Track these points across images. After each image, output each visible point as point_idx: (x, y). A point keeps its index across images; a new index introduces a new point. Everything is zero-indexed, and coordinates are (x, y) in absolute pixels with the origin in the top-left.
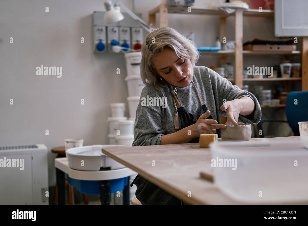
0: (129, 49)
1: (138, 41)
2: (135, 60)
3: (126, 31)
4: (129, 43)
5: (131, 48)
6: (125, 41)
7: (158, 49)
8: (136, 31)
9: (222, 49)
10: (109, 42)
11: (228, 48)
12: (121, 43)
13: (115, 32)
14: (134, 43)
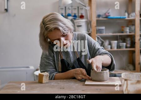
0: (77, 18)
1: (82, 14)
2: (79, 24)
3: (76, 9)
4: (77, 15)
5: (78, 18)
6: (75, 14)
7: (50, 30)
8: (81, 9)
9: (128, 17)
10: (67, 15)
11: (132, 16)
12: (73, 15)
13: (70, 9)
14: (80, 15)
